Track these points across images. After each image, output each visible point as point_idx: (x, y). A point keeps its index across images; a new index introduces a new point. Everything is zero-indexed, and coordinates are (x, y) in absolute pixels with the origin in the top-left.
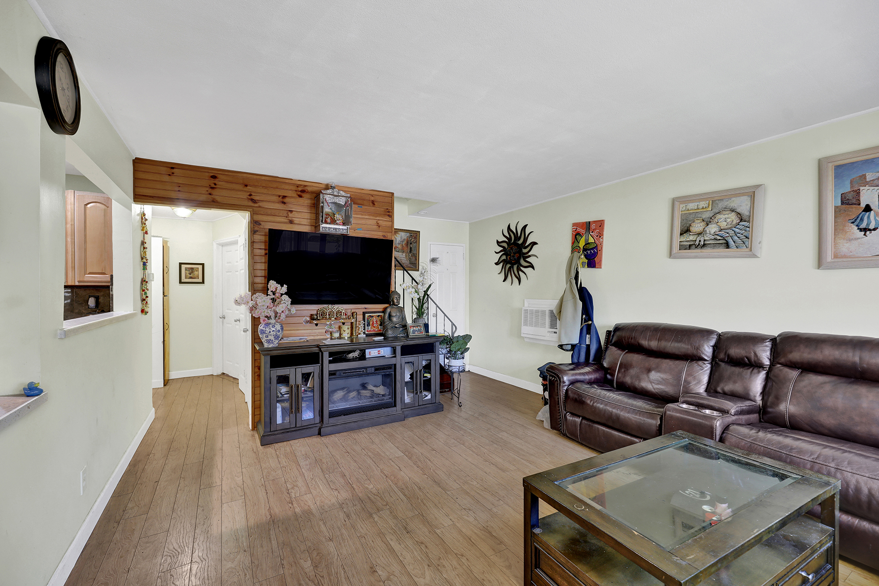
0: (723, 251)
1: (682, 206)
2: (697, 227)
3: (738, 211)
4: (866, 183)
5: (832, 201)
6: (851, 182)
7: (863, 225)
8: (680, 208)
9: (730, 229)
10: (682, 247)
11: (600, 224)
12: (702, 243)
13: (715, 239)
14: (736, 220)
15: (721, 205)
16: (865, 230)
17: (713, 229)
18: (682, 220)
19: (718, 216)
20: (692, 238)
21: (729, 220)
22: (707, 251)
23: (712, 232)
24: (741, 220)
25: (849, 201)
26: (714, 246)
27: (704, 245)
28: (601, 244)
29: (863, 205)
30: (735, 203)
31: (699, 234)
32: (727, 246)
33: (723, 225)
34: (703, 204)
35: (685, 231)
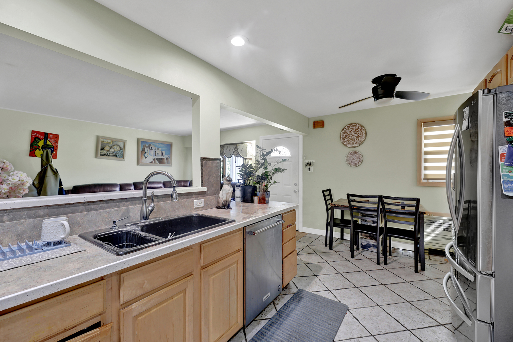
0: (115, 158)
1: (102, 139)
2: (107, 148)
3: (120, 146)
4: (146, 147)
5: (140, 150)
6: (143, 146)
7: (145, 156)
8: (101, 140)
9: (117, 151)
10: (101, 155)
11: (57, 137)
12: (108, 154)
13: (113, 154)
14: (119, 149)
15: (115, 143)
16: (145, 157)
17: (112, 150)
18: (101, 145)
19: (114, 146)
20: (105, 152)
21: (117, 148)
22: (110, 157)
23: (112, 151)
24: (121, 149)
25: (143, 150)
26: (112, 156)
27: (109, 155)
28: (57, 147)
29: (145, 152)
30: (119, 143)
31: (108, 151)
32: (116, 156)
33: (116, 150)
34: (109, 141)
35: (102, 149)
